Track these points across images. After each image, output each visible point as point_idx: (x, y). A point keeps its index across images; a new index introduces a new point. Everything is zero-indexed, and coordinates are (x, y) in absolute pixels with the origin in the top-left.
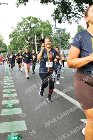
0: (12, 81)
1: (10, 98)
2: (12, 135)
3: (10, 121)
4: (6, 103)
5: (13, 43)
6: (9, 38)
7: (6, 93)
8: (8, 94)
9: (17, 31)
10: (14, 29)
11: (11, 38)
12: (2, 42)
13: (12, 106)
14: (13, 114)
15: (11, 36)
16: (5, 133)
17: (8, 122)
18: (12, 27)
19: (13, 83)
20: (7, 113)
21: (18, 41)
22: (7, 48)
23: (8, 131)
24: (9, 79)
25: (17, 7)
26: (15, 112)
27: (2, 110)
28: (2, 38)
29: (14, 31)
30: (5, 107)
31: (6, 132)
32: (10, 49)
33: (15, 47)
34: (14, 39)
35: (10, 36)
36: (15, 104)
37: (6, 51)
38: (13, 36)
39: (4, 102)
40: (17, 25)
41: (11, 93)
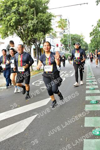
0: (94, 78)
1: (93, 94)
2: (96, 129)
3: (94, 117)
4: (90, 99)
5: (94, 41)
6: (90, 37)
7: (88, 89)
8: (91, 91)
9: (98, 29)
10: (95, 27)
11: (92, 36)
12: (83, 41)
13: (95, 102)
14: (96, 110)
15: (92, 34)
16: (90, 128)
17: (92, 117)
18: (93, 26)
19: (95, 80)
20: (90, 109)
21: (99, 38)
22: (88, 46)
23: (92, 126)
24: (92, 76)
25: (97, 5)
26: (98, 108)
27: (86, 105)
28: (83, 37)
29: (95, 28)
30: (89, 102)
31: (90, 126)
32: (91, 47)
33: (96, 45)
34: (94, 37)
35: (90, 34)
36: (98, 100)
37: (87, 50)
38: (93, 34)
39: (87, 98)
40: (98, 23)
41: (94, 89)
